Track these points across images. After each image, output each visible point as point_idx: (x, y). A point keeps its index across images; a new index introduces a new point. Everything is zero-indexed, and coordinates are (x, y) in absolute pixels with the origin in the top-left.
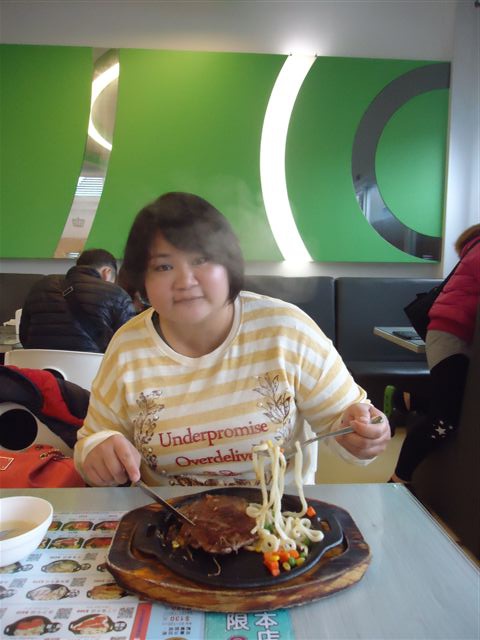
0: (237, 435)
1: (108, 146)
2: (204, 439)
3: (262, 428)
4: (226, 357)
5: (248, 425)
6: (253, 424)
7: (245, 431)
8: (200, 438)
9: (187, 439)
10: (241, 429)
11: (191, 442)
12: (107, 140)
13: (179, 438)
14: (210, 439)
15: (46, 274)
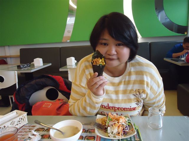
0: (125, 110)
1: (75, 7)
2: (113, 109)
3: (134, 109)
4: (123, 80)
5: (130, 108)
6: (132, 107)
7: (128, 109)
8: (112, 108)
9: (107, 107)
10: (127, 109)
11: (108, 109)
12: (75, 5)
13: (104, 106)
14: (115, 110)
15: (60, 47)
